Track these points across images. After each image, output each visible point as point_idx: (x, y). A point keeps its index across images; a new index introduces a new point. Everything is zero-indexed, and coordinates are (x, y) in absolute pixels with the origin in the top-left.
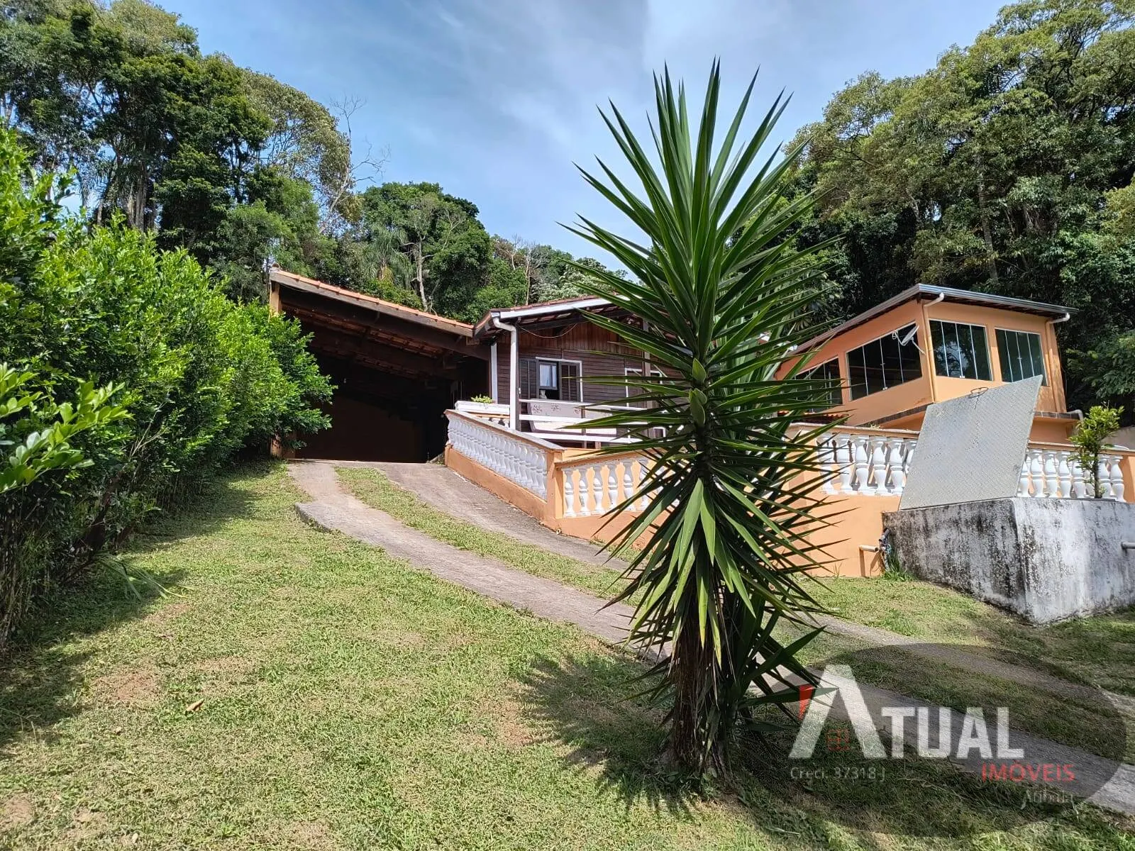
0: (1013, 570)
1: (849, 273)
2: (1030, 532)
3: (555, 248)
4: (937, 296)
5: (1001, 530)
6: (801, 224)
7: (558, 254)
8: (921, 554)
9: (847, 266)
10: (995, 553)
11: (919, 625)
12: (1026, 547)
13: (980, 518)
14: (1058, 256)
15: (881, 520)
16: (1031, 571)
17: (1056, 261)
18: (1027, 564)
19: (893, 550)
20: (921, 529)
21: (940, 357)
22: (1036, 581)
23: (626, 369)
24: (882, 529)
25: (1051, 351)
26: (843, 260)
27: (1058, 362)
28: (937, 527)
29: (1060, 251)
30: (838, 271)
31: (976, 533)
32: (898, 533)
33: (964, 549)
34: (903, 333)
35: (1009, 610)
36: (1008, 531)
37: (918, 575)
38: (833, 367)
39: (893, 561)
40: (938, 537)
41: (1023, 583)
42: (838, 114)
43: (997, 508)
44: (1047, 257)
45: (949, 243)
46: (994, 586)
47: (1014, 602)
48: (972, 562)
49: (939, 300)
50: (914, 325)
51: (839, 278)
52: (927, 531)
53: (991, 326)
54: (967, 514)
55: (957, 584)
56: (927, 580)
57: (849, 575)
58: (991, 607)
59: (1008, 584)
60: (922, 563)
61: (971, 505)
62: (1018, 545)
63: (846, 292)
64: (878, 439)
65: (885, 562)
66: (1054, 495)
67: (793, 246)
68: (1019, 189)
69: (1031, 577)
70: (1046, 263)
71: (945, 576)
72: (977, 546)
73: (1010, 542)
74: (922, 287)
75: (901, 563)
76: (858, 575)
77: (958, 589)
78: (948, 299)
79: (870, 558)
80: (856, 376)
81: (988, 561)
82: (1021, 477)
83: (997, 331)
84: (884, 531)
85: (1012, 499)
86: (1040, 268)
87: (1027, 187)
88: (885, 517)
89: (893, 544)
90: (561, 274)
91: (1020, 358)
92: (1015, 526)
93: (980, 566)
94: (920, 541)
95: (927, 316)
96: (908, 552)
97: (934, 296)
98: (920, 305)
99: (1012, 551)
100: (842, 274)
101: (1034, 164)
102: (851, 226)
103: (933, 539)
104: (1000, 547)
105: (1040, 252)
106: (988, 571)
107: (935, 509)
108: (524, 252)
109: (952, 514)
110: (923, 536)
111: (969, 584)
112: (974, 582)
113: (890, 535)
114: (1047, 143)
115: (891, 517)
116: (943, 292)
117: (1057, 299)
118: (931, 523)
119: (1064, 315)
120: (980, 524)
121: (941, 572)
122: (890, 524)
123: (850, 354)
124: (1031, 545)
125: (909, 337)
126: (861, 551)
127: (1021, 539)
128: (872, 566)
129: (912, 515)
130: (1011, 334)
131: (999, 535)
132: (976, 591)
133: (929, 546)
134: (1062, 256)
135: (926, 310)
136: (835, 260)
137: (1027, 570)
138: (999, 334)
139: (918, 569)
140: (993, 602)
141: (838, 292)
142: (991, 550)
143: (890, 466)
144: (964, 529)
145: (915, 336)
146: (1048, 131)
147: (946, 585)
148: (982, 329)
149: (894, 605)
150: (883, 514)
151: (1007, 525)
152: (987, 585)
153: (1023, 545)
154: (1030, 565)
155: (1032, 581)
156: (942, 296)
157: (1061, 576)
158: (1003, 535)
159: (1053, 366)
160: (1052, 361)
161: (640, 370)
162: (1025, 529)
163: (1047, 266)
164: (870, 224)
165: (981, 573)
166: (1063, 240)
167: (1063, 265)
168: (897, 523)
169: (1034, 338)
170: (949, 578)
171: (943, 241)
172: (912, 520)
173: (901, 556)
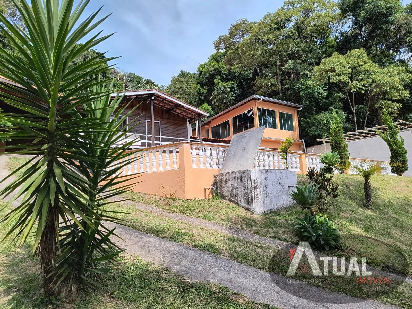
0: (250, 196)
1: (237, 90)
2: (256, 182)
3: (137, 74)
4: (260, 99)
5: (247, 181)
6: (222, 72)
7: (138, 76)
8: (224, 190)
9: (237, 88)
10: (245, 189)
11: (216, 217)
12: (254, 187)
13: (241, 176)
14: (299, 88)
15: (213, 177)
16: (255, 195)
17: (299, 89)
18: (254, 193)
19: (216, 188)
20: (225, 181)
21: (265, 121)
22: (257, 199)
23: (146, 120)
24: (213, 181)
25: (296, 120)
26: (235, 86)
27: (298, 124)
28: (229, 180)
29: (300, 86)
30: (233, 89)
31: (240, 182)
32: (218, 182)
33: (236, 188)
34: (249, 111)
35: (248, 210)
36: (249, 181)
37: (223, 197)
38: (228, 122)
39: (216, 193)
40: (229, 184)
41: (252, 200)
42: (232, 33)
43: (246, 172)
44: (296, 88)
45: (265, 82)
46: (244, 201)
47: (249, 207)
48: (239, 192)
49: (260, 101)
50: (253, 109)
51: (234, 92)
52: (226, 181)
53: (277, 110)
54: (238, 175)
55: (234, 200)
56: (226, 199)
57: (200, 199)
58: (243, 209)
59: (248, 200)
60: (225, 193)
61: (239, 172)
62: (251, 186)
63: (236, 97)
64: (214, 148)
65: (214, 193)
66: (267, 168)
67: (219, 80)
68: (288, 64)
69: (255, 198)
70: (296, 90)
71: (231, 198)
72: (240, 187)
73: (249, 185)
74: (255, 96)
75: (219, 193)
76: (203, 198)
77: (234, 202)
78: (263, 100)
79: (208, 191)
80: (235, 126)
81: (243, 192)
82: (255, 161)
83: (279, 112)
84: (214, 181)
85: (251, 170)
86: (294, 92)
87: (290, 64)
88: (215, 176)
89: (217, 186)
90: (138, 84)
91: (286, 122)
92: (251, 180)
93: (241, 193)
94: (224, 185)
95: (257, 106)
96: (221, 189)
97: (259, 99)
98: (255, 102)
99: (250, 188)
100: (235, 90)
101: (293, 56)
102: (238, 74)
103: (228, 184)
104: (247, 188)
105: (294, 86)
106: (243, 195)
107: (229, 173)
108: (124, 75)
109: (233, 175)
110: (225, 183)
111: (238, 200)
112: (239, 200)
113: (215, 183)
114: (297, 49)
115: (216, 177)
116: (262, 98)
117: (299, 102)
118: (228, 178)
119: (300, 108)
120: (241, 179)
121: (230, 196)
122: (216, 179)
123: (233, 118)
124: (256, 186)
125: (251, 113)
126: (205, 189)
127: (253, 184)
128: (209, 194)
129: (222, 176)
130: (283, 113)
131: (246, 182)
132: (239, 203)
133: (227, 187)
134: (301, 88)
135: (256, 105)
136: (233, 85)
137: (254, 195)
138: (280, 113)
139: (223, 195)
140: (244, 207)
141: (234, 97)
142: (244, 188)
143: (212, 157)
144: (237, 181)
145: (253, 113)
146: (298, 45)
147: (231, 201)
148: (275, 111)
149: (210, 209)
150: (214, 175)
151: (249, 179)
152: (242, 201)
153: (253, 186)
154: (255, 194)
155: (255, 199)
156: (261, 99)
157: (266, 197)
158: (248, 183)
159: (296, 126)
160: (296, 124)
161: (150, 121)
162: (254, 180)
163: (296, 91)
164: (244, 74)
165: (241, 197)
166: (301, 82)
167: (301, 91)
168: (218, 178)
169: (291, 115)
170: (232, 198)
171: (264, 81)
172: (222, 177)
173: (219, 191)
